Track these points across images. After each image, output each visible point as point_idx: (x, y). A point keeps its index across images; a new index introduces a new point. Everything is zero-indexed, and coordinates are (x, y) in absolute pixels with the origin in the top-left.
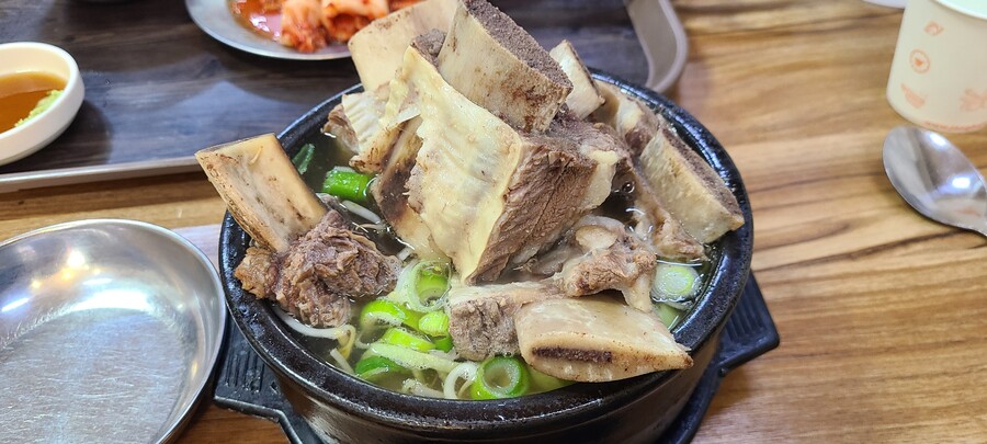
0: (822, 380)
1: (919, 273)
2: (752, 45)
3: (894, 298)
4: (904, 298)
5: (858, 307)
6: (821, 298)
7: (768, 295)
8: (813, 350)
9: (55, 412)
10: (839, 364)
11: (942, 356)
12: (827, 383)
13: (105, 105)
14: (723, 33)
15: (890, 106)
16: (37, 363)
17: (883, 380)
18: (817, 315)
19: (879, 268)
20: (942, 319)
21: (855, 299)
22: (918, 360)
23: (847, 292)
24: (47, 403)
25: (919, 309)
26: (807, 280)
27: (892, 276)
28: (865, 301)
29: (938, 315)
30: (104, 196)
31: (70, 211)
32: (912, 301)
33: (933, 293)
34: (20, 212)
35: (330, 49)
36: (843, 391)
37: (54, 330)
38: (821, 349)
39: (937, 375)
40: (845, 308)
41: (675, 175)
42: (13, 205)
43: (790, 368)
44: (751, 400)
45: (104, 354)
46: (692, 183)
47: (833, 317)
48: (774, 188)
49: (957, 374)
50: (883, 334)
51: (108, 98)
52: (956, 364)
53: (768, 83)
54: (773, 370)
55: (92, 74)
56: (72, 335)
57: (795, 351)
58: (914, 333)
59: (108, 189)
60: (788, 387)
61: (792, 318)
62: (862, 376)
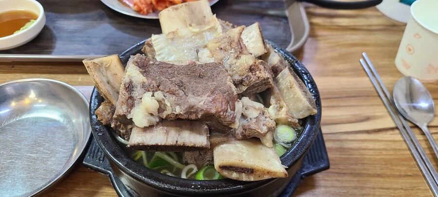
0: (347, 185)
1: (397, 143)
2: (339, 33)
3: (384, 153)
4: (389, 153)
5: (368, 155)
6: (352, 149)
7: (328, 145)
8: (345, 171)
9: (16, 160)
10: (356, 179)
11: (401, 181)
12: (349, 187)
13: (54, 28)
14: (327, 26)
15: (396, 67)
16: (10, 138)
17: (374, 188)
18: (349, 156)
19: (379, 139)
20: (404, 164)
21: (367, 151)
22: (390, 182)
23: (364, 147)
24: (12, 156)
25: (395, 159)
26: (347, 140)
27: (384, 143)
28: (371, 152)
29: (403, 163)
30: (49, 68)
31: (33, 73)
32: (392, 155)
33: (402, 152)
34: (12, 71)
35: (154, 14)
36: (356, 191)
37: (19, 124)
38: (349, 171)
39: (398, 189)
40: (362, 155)
41: (291, 88)
42: (9, 67)
43: (334, 178)
44: (314, 190)
45: (40, 137)
46: (298, 92)
47: (357, 158)
48: (339, 98)
49: (407, 190)
50: (377, 168)
51: (56, 25)
52: (407, 185)
53: (344, 50)
54: (327, 178)
55: (50, 14)
56: (27, 127)
57: (337, 171)
58: (390, 169)
59: (50, 65)
60: (332, 187)
61: (338, 156)
62: (365, 186)
